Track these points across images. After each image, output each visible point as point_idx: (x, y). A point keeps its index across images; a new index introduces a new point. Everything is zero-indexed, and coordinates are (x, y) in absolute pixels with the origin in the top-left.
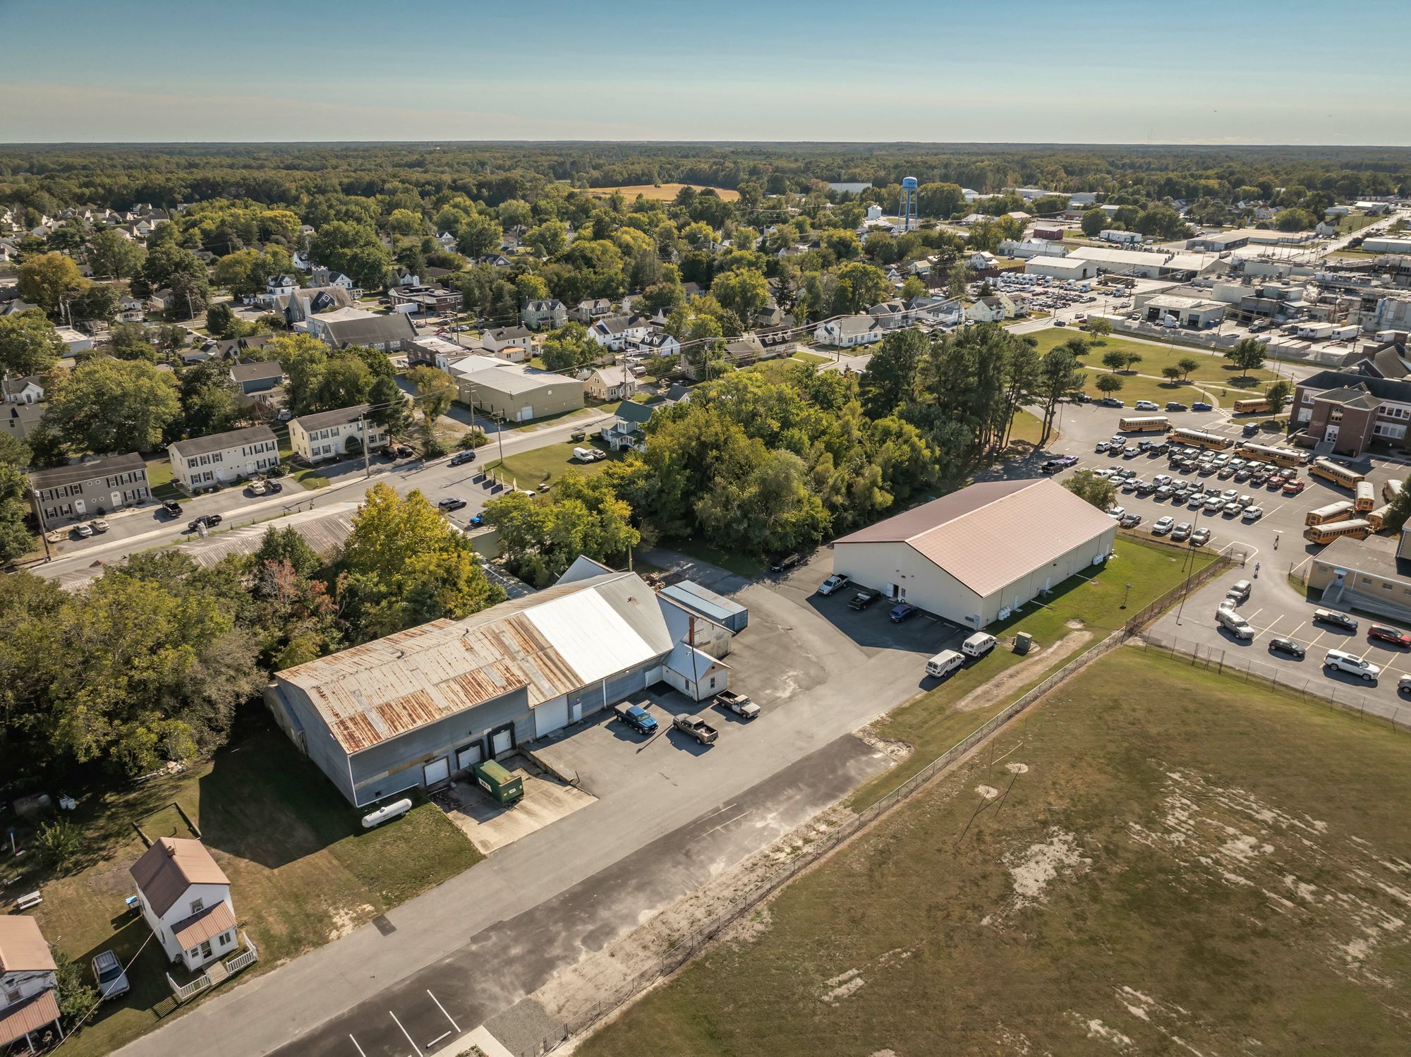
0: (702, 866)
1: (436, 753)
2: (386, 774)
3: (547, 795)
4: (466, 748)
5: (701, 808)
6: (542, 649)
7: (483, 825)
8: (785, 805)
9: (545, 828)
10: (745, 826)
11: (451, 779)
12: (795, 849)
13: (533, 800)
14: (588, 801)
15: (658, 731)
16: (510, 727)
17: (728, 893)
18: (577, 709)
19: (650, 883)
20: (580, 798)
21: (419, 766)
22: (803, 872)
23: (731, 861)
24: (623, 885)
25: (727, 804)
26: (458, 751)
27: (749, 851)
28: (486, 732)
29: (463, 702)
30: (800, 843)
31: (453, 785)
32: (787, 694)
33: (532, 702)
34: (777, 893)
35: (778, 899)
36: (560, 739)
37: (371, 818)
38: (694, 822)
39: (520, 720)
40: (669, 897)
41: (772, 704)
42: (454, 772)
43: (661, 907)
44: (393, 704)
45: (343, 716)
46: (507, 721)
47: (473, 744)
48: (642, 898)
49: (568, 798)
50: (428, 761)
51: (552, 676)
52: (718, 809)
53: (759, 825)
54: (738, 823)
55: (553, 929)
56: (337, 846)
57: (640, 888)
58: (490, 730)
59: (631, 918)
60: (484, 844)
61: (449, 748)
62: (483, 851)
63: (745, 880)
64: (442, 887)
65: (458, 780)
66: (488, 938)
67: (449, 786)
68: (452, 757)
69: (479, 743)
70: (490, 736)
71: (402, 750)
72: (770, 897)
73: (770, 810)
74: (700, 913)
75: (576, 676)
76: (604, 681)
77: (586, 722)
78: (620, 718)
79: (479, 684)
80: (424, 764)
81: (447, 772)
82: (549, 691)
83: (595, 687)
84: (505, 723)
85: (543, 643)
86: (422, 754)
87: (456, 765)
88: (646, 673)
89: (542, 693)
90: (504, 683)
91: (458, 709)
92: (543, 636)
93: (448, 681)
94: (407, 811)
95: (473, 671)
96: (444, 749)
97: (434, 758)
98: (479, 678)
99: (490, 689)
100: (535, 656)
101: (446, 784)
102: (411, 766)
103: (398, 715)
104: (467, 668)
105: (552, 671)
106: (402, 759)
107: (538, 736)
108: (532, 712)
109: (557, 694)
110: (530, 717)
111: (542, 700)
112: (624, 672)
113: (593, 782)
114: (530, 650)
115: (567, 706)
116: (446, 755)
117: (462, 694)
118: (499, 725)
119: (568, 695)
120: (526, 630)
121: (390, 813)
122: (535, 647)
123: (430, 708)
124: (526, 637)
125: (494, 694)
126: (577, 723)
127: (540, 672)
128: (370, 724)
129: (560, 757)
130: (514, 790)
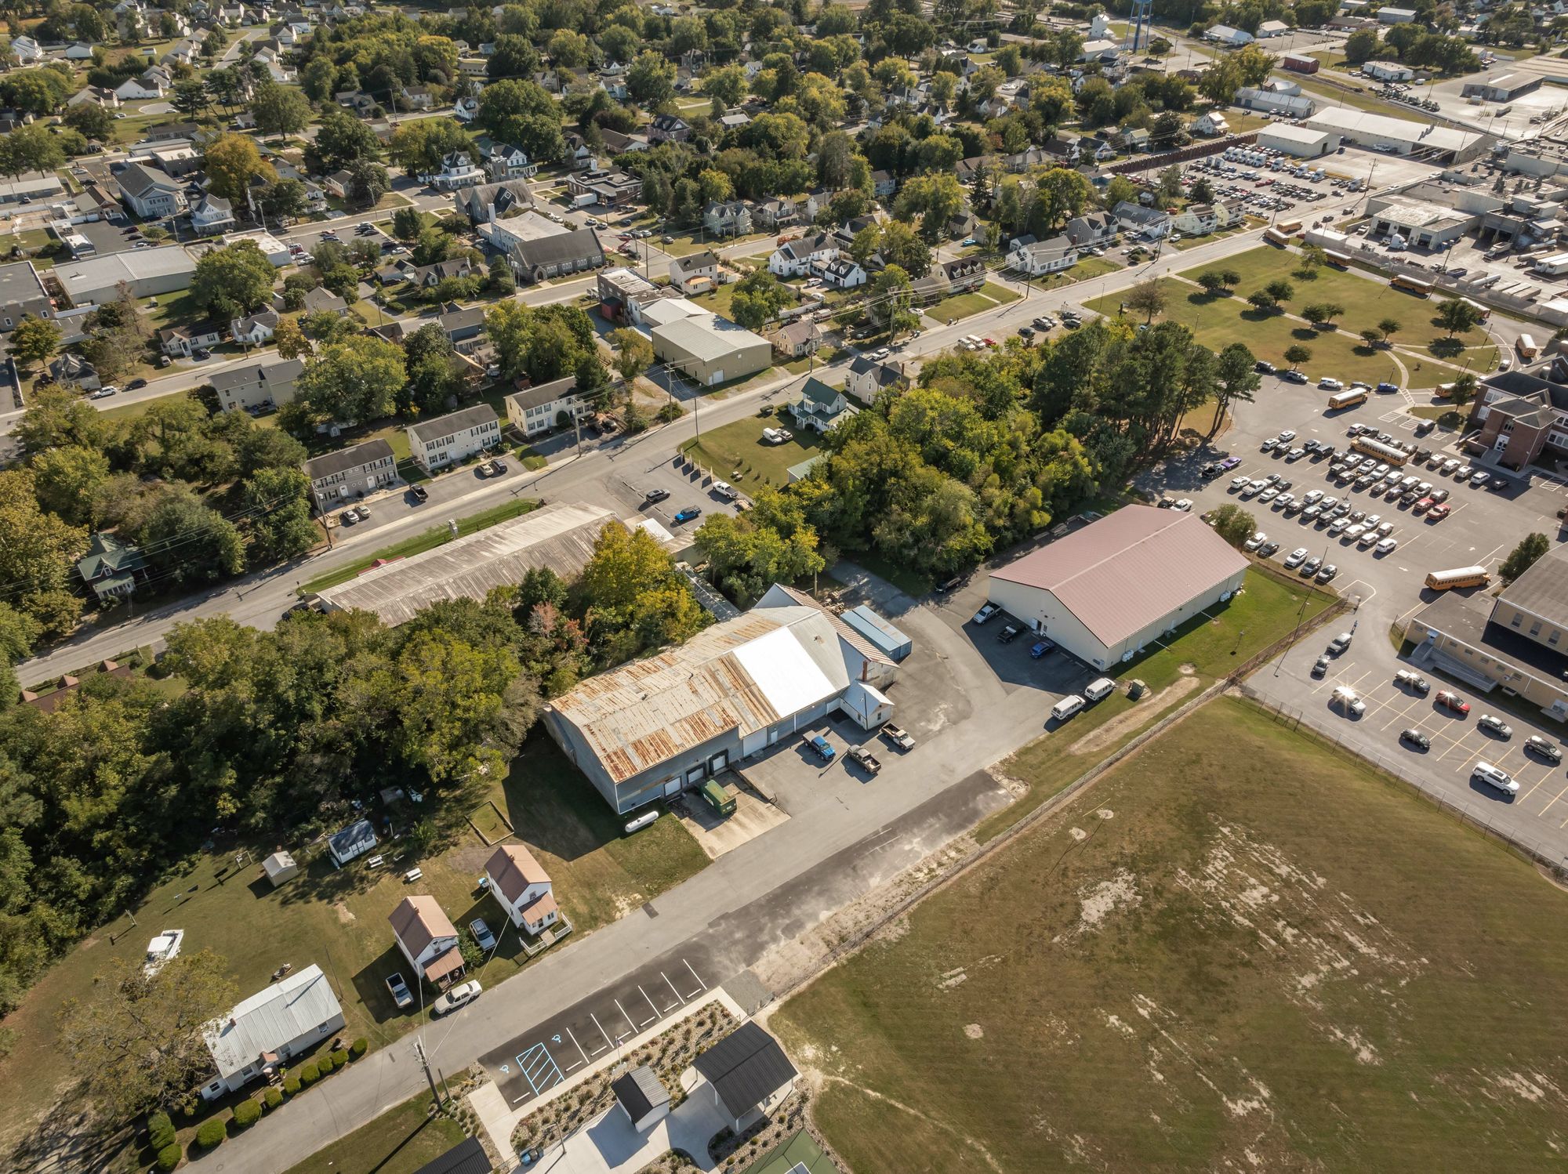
0: (864, 879)
1: (673, 775)
2: (639, 792)
3: (754, 810)
4: (693, 770)
5: (865, 831)
6: (748, 686)
7: (709, 834)
8: (927, 832)
9: (755, 840)
10: (897, 848)
12: (931, 870)
13: (744, 814)
14: (784, 818)
15: (835, 759)
16: (726, 752)
17: (881, 903)
18: (775, 736)
19: (827, 890)
20: (778, 814)
21: (661, 785)
22: (935, 891)
23: (885, 876)
24: (809, 890)
25: (885, 828)
26: (688, 772)
27: (897, 869)
28: (709, 758)
29: (692, 739)
30: (935, 866)
31: (684, 795)
32: (936, 727)
33: (742, 734)
34: (915, 906)
35: (916, 911)
36: (762, 760)
37: (631, 826)
38: (860, 842)
39: (732, 747)
40: (841, 903)
41: (924, 737)
42: (685, 786)
43: (835, 910)
44: (643, 741)
45: (609, 750)
47: (698, 768)
48: (822, 901)
49: (770, 814)
50: (668, 780)
51: (756, 711)
52: (877, 833)
53: (907, 847)
54: (892, 845)
55: (763, 921)
56: (609, 845)
57: (820, 893)
58: (711, 757)
59: (814, 916)
60: (711, 849)
61: (682, 771)
62: (711, 857)
63: (894, 893)
64: (686, 884)
65: (687, 791)
66: (719, 925)
67: (681, 797)
68: (684, 776)
69: (703, 766)
70: (711, 760)
71: (651, 776)
72: (910, 909)
73: (915, 836)
74: (861, 917)
75: (774, 711)
76: (795, 714)
77: (780, 744)
78: (806, 743)
79: (703, 724)
80: (665, 783)
81: (680, 786)
82: (754, 725)
83: (788, 718)
84: (721, 751)
85: (749, 680)
86: (664, 777)
87: (686, 781)
88: (828, 705)
89: (748, 726)
90: (722, 723)
91: (690, 746)
92: (748, 674)
93: (681, 720)
94: (656, 820)
95: (698, 712)
96: (678, 772)
97: (671, 778)
98: (704, 719)
99: (712, 729)
100: (743, 692)
101: (679, 794)
102: (656, 785)
103: (648, 751)
104: (694, 709)
105: (755, 706)
106: (650, 781)
107: (745, 756)
108: (741, 741)
109: (760, 727)
110: (739, 745)
111: (749, 731)
112: (810, 707)
113: (786, 801)
114: (738, 686)
115: (766, 735)
116: (680, 775)
117: (692, 732)
118: (717, 752)
119: (768, 727)
120: (735, 668)
121: (644, 822)
122: (742, 684)
123: (669, 745)
124: (736, 675)
125: (715, 733)
126: (774, 745)
127: (746, 707)
128: (628, 758)
129: (761, 777)
130: (730, 807)
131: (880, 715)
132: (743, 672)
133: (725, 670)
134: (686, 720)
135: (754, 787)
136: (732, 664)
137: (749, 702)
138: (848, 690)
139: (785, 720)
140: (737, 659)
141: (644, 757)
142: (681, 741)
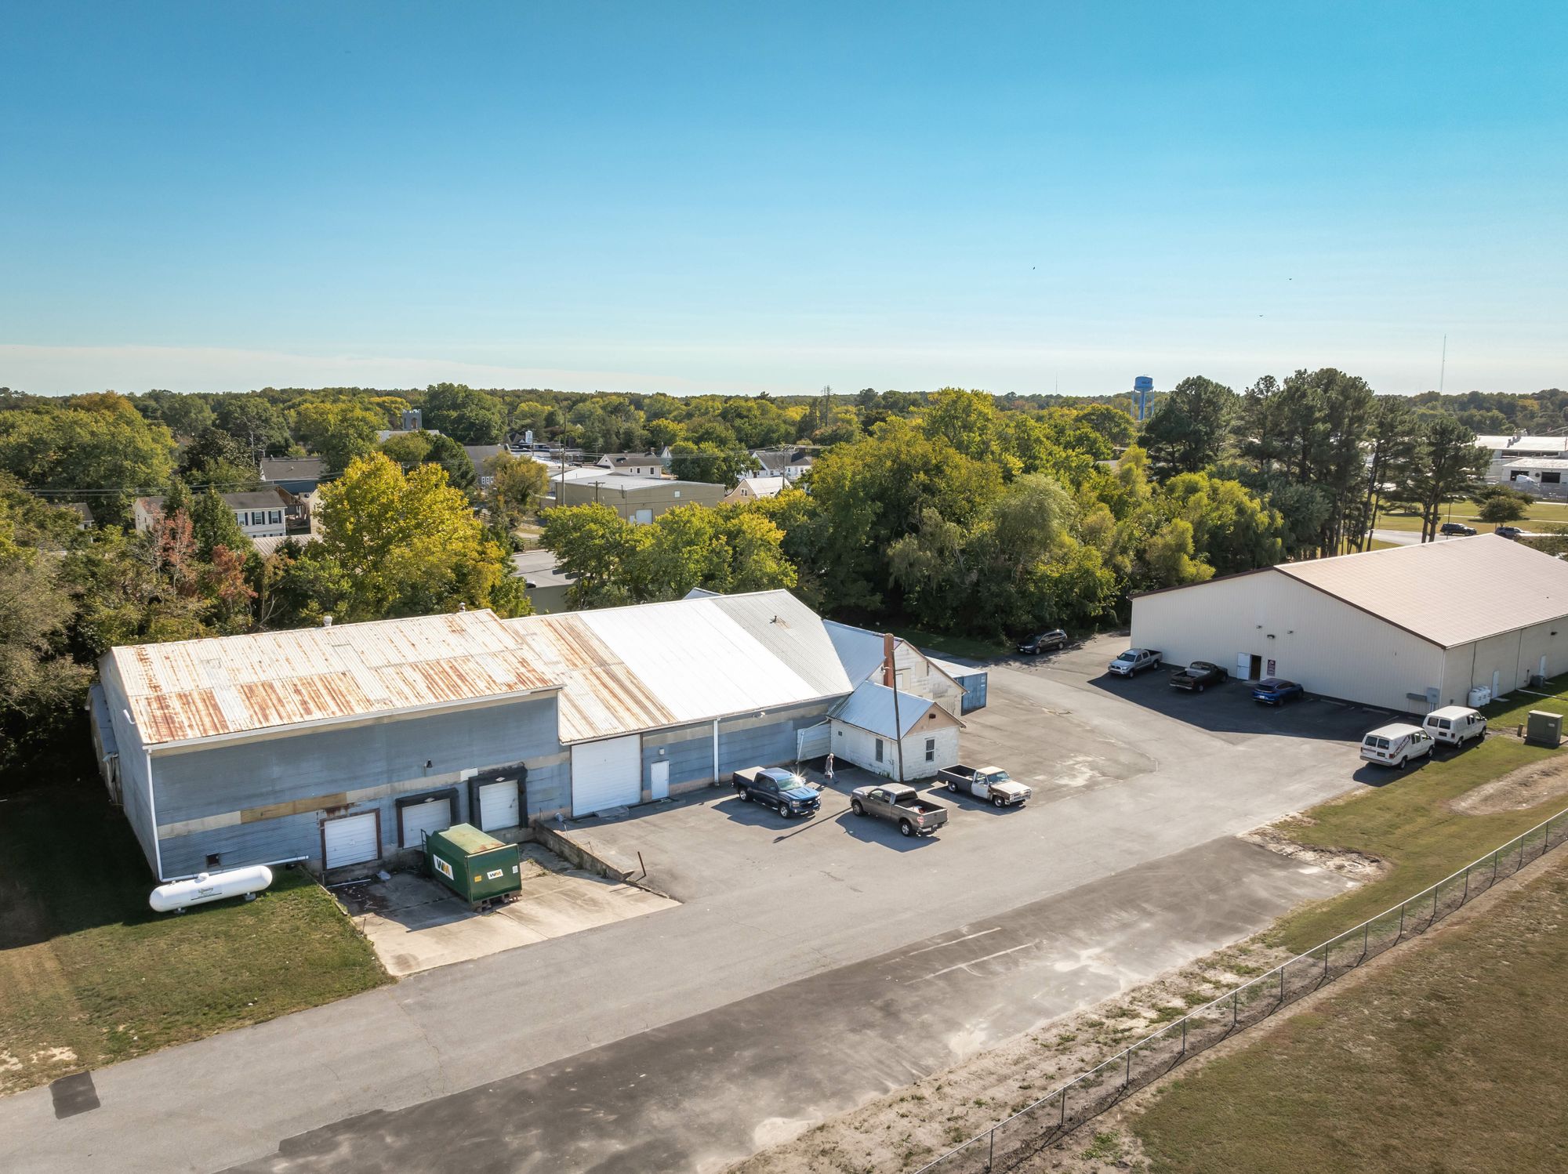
0: (927, 1033)
1: (352, 796)
2: (234, 818)
3: (573, 897)
4: (419, 799)
6: (603, 663)
7: (418, 935)
8: (1119, 938)
9: (550, 941)
10: (1029, 967)
11: (381, 862)
12: (1166, 1014)
13: (540, 901)
15: (819, 814)
16: (518, 775)
17: (1008, 1092)
18: (660, 772)
19: (791, 1059)
20: (642, 900)
21: (313, 817)
22: (1209, 1055)
23: (1002, 1027)
24: (721, 1057)
25: (977, 926)
26: (401, 803)
27: (1041, 1012)
28: (466, 774)
29: (418, 695)
30: (1178, 1003)
31: (384, 876)
32: (1080, 781)
33: (568, 730)
34: (1148, 1094)
35: (1154, 1110)
36: (618, 819)
37: (173, 892)
38: (904, 952)
39: (540, 764)
40: (841, 1093)
41: (1053, 793)
42: (390, 849)
43: (817, 1115)
44: (277, 685)
45: (165, 690)
46: (514, 764)
47: (437, 795)
48: (766, 1091)
49: (617, 900)
50: (336, 810)
51: (614, 702)
52: (957, 935)
53: (1063, 966)
54: (1011, 961)
57: (762, 1067)
58: (474, 772)
59: (734, 1133)
60: (403, 961)
61: (383, 791)
62: (394, 973)
63: (1050, 1067)
64: (264, 1030)
65: (397, 867)
67: (376, 879)
68: (388, 815)
69: (448, 794)
70: (473, 785)
71: (276, 771)
72: (1130, 1105)
73: (1083, 943)
74: (928, 1135)
76: (716, 723)
77: (675, 800)
78: (743, 795)
79: (460, 676)
80: (325, 815)
81: (374, 847)
82: (606, 724)
83: (699, 733)
84: (507, 765)
85: (606, 657)
86: (322, 792)
87: (395, 834)
88: (799, 731)
89: (590, 724)
90: (512, 678)
91: (407, 704)
92: (607, 647)
93: (401, 665)
94: (259, 893)
95: (455, 659)
96: (370, 791)
97: (347, 807)
98: (464, 668)
99: (482, 685)
100: (587, 672)
101: (371, 873)
102: (295, 813)
103: (280, 700)
104: (444, 653)
105: (615, 696)
106: (274, 792)
107: (577, 813)
108: (567, 754)
109: (621, 729)
110: (561, 765)
111: (589, 734)
112: (756, 714)
113: (674, 876)
114: (579, 662)
115: (638, 761)
116: (374, 805)
117: (421, 685)
118: (495, 767)
119: (642, 734)
120: (577, 636)
121: (219, 886)
122: (589, 660)
123: (349, 698)
124: (576, 646)
125: (488, 692)
126: (659, 801)
127: (592, 695)
128: (216, 707)
129: (611, 841)
130: (499, 873)
131: (930, 744)
132: (595, 644)
133: (552, 635)
134: (415, 666)
135: (586, 856)
136: (571, 630)
137: (601, 688)
138: (851, 699)
139: (688, 734)
140: (585, 624)
141: (263, 709)
142: (385, 694)
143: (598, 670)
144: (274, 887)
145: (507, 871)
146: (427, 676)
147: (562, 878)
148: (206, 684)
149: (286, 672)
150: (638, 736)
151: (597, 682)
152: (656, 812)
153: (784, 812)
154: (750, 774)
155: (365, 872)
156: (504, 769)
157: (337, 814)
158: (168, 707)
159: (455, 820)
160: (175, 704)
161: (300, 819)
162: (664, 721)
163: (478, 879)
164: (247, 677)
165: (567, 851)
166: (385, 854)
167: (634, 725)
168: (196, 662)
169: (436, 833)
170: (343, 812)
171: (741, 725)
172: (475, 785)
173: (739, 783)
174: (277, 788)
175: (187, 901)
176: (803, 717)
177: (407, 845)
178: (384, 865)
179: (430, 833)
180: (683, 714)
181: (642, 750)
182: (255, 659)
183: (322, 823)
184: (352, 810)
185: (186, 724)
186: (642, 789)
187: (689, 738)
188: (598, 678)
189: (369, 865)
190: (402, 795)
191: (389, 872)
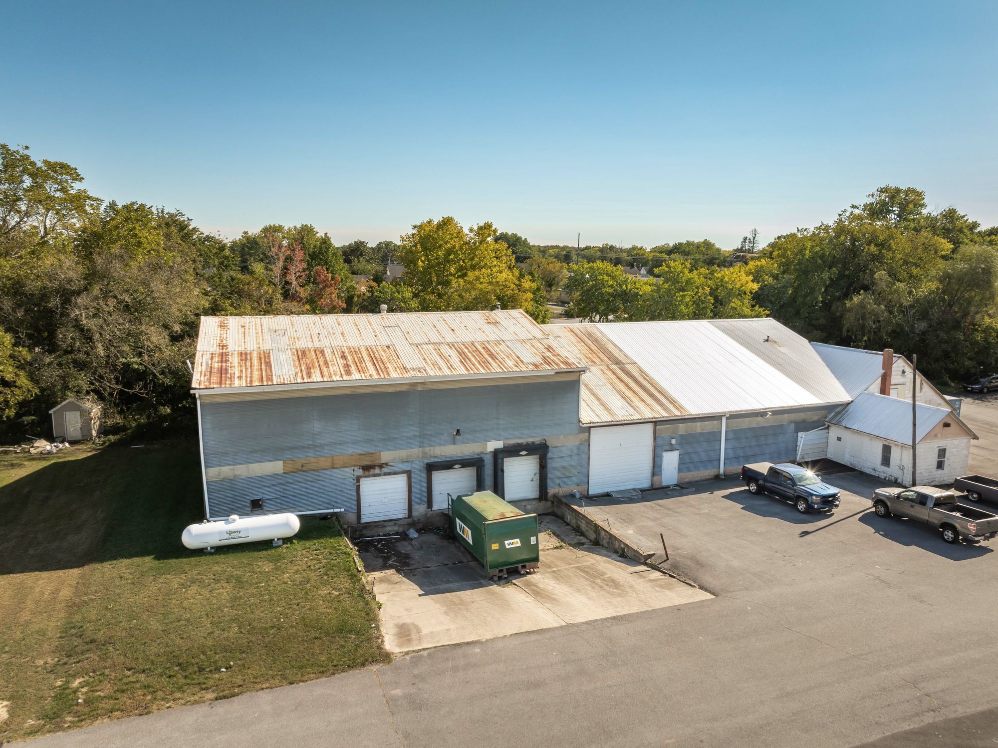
1: (386, 456)
2: (275, 467)
3: (592, 575)
4: (447, 465)
6: (618, 362)
7: (428, 600)
9: (570, 629)
11: (411, 522)
13: (557, 576)
14: (686, 595)
15: (838, 512)
16: (540, 450)
18: (671, 460)
20: (669, 587)
21: (350, 473)
26: (431, 468)
28: (492, 446)
29: (451, 367)
31: (413, 534)
33: (588, 413)
37: (206, 532)
39: (561, 442)
42: (420, 510)
44: (328, 352)
45: (234, 348)
46: (537, 440)
47: (465, 463)
49: (639, 584)
50: (371, 468)
51: (629, 394)
58: (499, 444)
60: (404, 631)
61: (414, 453)
62: (390, 646)
65: (425, 528)
67: (404, 536)
68: (420, 477)
69: (474, 463)
70: (498, 456)
71: (317, 426)
75: (673, 402)
76: (724, 419)
77: (683, 488)
78: (753, 488)
79: (492, 355)
80: (360, 472)
81: (406, 506)
82: (621, 411)
83: (708, 426)
84: (530, 440)
85: (621, 358)
86: (359, 449)
87: (425, 496)
88: (800, 434)
89: (608, 410)
90: (538, 360)
91: (439, 373)
92: (621, 350)
93: (439, 344)
94: (287, 540)
95: (488, 342)
96: (403, 453)
97: (381, 466)
98: (494, 349)
99: (510, 363)
100: (604, 368)
101: (401, 530)
102: (333, 468)
103: (326, 363)
104: (479, 337)
105: (630, 388)
106: (315, 446)
107: (593, 491)
108: (586, 435)
109: (637, 417)
110: (580, 445)
111: (606, 418)
112: (761, 414)
113: (700, 565)
114: (597, 360)
115: (651, 448)
116: (406, 467)
117: (455, 359)
118: (519, 441)
119: (656, 423)
120: (596, 341)
121: (247, 530)
122: (606, 359)
123: (388, 365)
124: (594, 348)
125: (515, 369)
126: (667, 487)
127: (610, 387)
128: (268, 364)
129: (628, 520)
130: (516, 543)
131: (942, 452)
132: (610, 347)
133: (574, 339)
134: (451, 345)
135: (603, 533)
136: (590, 335)
137: (617, 381)
138: (851, 408)
139: (698, 427)
140: (601, 332)
141: (308, 368)
142: (420, 364)
143: (614, 367)
144: (302, 535)
145: (525, 542)
146: (461, 353)
147: (580, 553)
148: (266, 346)
149: (338, 342)
150: (651, 426)
151: (613, 377)
152: (667, 496)
153: (801, 506)
154: (763, 467)
155: (396, 528)
156: (528, 444)
157: (372, 472)
158: (227, 361)
159: (480, 487)
160: (235, 360)
161: (337, 473)
162: (677, 413)
163: (495, 547)
164: (302, 344)
165: (583, 526)
166: (415, 514)
167: (648, 414)
168: (265, 330)
169: (459, 497)
170: (377, 471)
171: (746, 423)
172: (500, 456)
173: (749, 476)
174: (318, 442)
175: (215, 541)
176: (804, 421)
177: (435, 507)
178: (413, 524)
179: (455, 498)
180: (694, 407)
181: (655, 439)
182: (315, 331)
183: (358, 479)
184: (385, 470)
185: (237, 374)
186: (653, 475)
187: (699, 431)
188: (614, 373)
189: (400, 522)
190: (432, 460)
191: (418, 531)
